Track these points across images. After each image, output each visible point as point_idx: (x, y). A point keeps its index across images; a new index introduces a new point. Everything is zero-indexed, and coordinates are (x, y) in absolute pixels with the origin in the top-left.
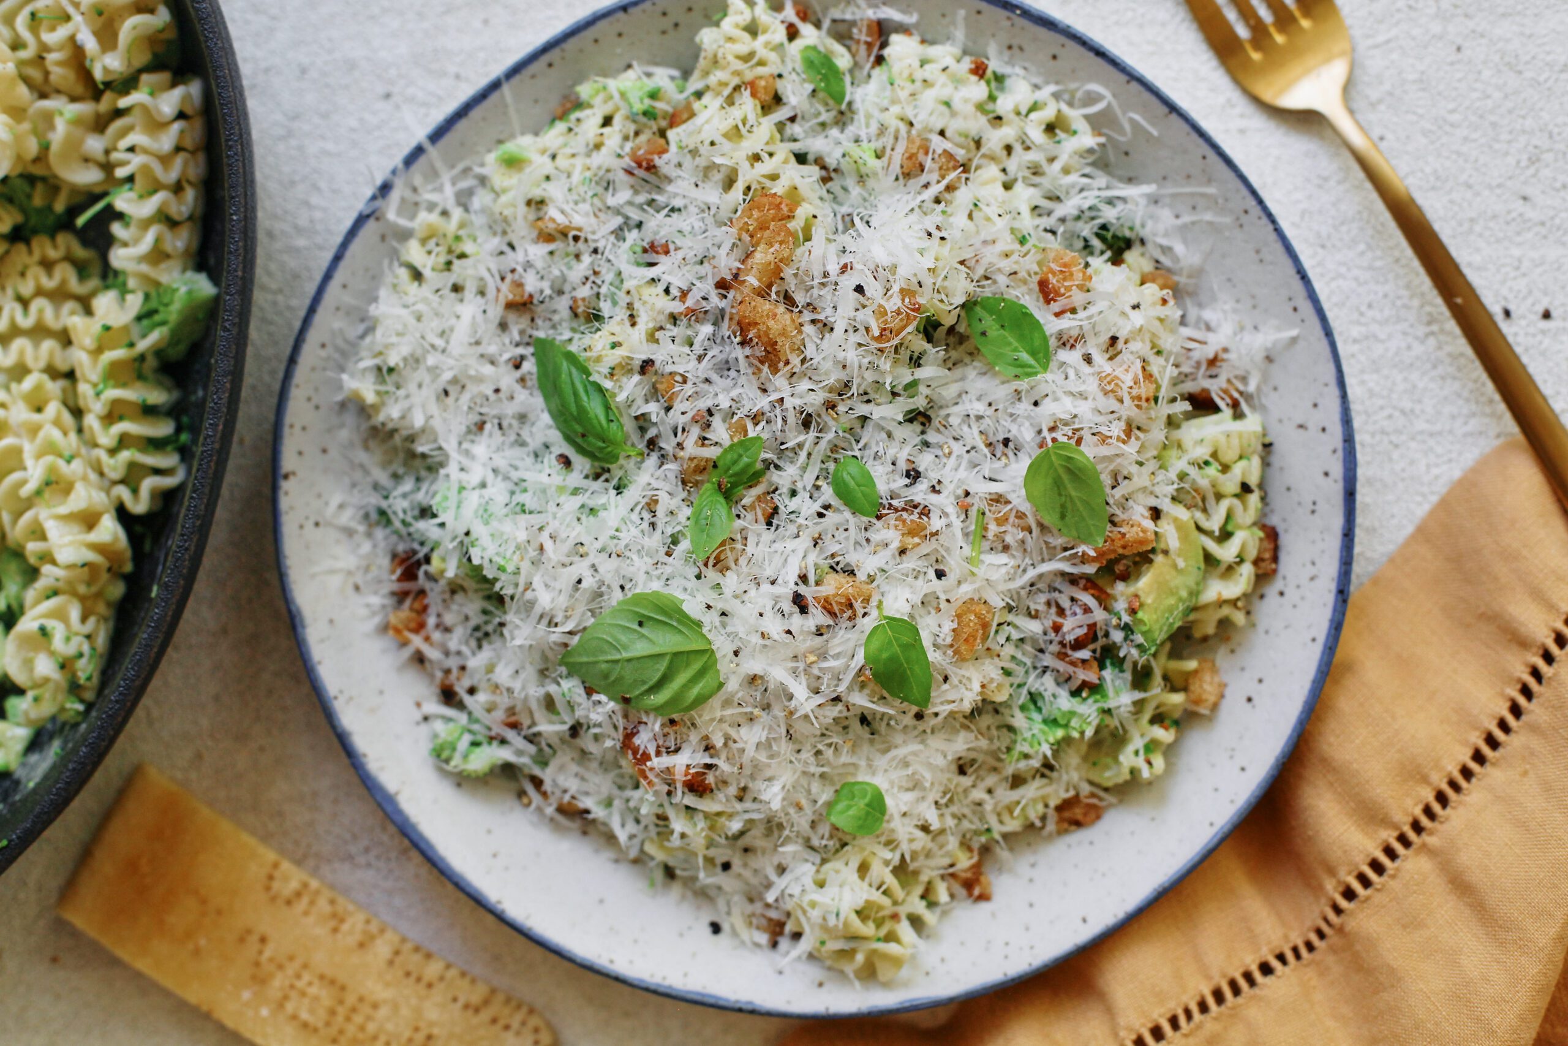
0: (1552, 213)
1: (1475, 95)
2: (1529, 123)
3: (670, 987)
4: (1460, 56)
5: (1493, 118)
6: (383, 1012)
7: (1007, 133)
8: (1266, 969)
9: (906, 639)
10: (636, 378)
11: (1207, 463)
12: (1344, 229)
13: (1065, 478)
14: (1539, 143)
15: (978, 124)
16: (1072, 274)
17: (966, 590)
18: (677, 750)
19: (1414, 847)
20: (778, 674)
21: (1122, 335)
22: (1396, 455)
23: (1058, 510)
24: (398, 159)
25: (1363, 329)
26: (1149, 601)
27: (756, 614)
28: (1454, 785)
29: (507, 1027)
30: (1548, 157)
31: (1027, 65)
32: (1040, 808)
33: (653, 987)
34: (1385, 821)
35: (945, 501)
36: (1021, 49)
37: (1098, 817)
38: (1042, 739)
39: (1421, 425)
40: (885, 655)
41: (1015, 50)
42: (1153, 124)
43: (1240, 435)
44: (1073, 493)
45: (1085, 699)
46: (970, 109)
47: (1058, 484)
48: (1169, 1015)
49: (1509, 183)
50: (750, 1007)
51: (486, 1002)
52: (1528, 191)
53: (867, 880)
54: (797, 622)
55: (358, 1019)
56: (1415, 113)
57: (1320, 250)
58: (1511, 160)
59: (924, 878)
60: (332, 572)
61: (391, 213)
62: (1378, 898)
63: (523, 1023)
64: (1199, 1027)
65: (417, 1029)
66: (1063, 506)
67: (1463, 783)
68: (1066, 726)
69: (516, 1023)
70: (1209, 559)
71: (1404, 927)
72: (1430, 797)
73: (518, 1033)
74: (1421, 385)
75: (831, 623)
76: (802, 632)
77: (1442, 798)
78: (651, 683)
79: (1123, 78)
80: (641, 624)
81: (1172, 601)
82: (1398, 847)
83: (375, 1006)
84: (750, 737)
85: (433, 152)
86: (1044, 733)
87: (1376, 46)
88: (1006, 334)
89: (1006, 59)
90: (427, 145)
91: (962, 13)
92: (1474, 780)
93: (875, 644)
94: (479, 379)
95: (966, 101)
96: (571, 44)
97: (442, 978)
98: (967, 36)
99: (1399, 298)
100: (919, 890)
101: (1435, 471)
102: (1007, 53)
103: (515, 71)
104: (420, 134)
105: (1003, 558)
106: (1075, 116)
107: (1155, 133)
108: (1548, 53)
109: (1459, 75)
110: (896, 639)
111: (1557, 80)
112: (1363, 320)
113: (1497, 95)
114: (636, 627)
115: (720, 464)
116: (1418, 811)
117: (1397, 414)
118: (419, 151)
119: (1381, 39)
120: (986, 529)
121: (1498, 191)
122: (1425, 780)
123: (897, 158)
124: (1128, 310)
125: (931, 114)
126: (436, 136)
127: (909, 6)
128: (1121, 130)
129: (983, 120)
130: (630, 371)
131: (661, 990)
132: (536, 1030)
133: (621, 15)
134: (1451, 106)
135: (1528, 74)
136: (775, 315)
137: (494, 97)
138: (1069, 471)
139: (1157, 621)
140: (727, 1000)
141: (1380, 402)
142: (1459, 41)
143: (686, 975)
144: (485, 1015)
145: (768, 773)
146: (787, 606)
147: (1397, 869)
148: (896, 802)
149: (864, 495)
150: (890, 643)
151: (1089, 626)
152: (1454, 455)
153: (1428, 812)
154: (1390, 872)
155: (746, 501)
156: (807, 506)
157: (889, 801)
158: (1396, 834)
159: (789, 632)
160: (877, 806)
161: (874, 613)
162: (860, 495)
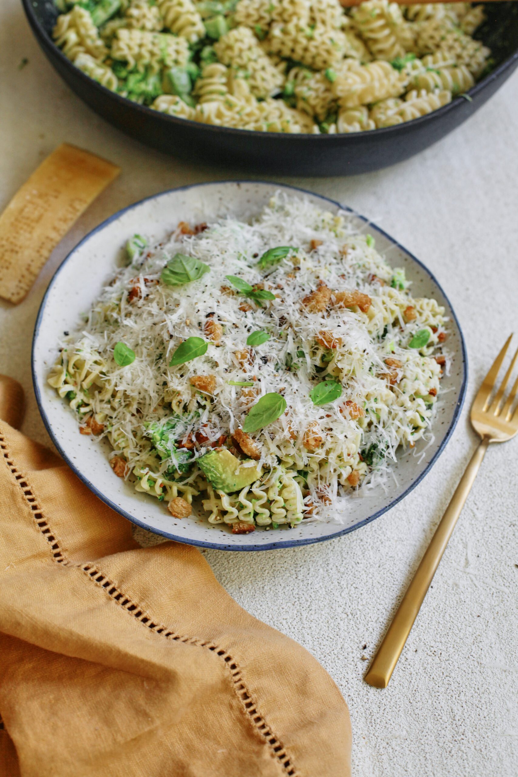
0: (411, 664)
1: (459, 625)
2: (451, 650)
3: (44, 307)
4: (476, 617)
5: (450, 634)
6: (28, 235)
7: (409, 404)
8: (51, 539)
9: (199, 352)
10: (293, 266)
11: (281, 482)
12: (389, 575)
13: (271, 411)
14: (443, 655)
15: (411, 391)
16: (356, 411)
17: (219, 380)
18: (146, 286)
19: (110, 596)
20: (180, 311)
21: (333, 432)
22: (289, 604)
23: (257, 413)
24: (361, 213)
25: (345, 586)
26: (220, 455)
27: (205, 300)
28: (139, 614)
29: (20, 281)
30: (437, 660)
31: (438, 417)
32: (123, 445)
33: (45, 300)
34: (121, 582)
35: (255, 372)
36: (443, 413)
37: (118, 475)
38: (155, 431)
39: (305, 614)
40: (192, 345)
41: (443, 411)
42: (422, 461)
43: (294, 498)
44: (264, 416)
45: (174, 445)
46: (416, 387)
47: (268, 409)
48: (32, 491)
49: (422, 644)
50: (36, 333)
51: (31, 273)
52: (420, 651)
53: (93, 364)
54: (203, 314)
55: (25, 227)
56: (446, 600)
57: (378, 565)
58: (433, 644)
59: (91, 402)
60: (203, 205)
61: (341, 212)
62: (86, 579)
63: (21, 288)
64: (27, 505)
65: (20, 247)
66: (259, 414)
67: (141, 618)
68: (161, 439)
69: (23, 285)
70: (238, 493)
71: (73, 589)
72: (134, 602)
73: (17, 286)
74: (323, 613)
75: (203, 328)
76: (199, 316)
77: (132, 608)
78: (174, 270)
79: (439, 444)
80: (197, 269)
81: (221, 469)
82: (109, 588)
83: (30, 233)
84: (154, 308)
85: (366, 225)
86: (158, 431)
87: (472, 581)
88: (327, 393)
89: (439, 410)
90: (368, 223)
91: (454, 388)
92: (142, 623)
93: (196, 341)
94: (283, 236)
95: (419, 385)
96: (415, 264)
97: (41, 256)
98: (445, 394)
99: (362, 600)
100: (86, 400)
101: (284, 622)
102: (441, 410)
103: (401, 248)
104: (372, 220)
105: (234, 396)
106: (420, 434)
107: (419, 463)
108: (485, 656)
109: (467, 617)
110: (198, 349)
111: (473, 660)
112: (349, 586)
113: (462, 635)
114: (196, 267)
115: (263, 292)
116: (127, 597)
117: (309, 604)
118: (365, 220)
119: (476, 582)
120: (246, 387)
121: (417, 639)
122: (142, 600)
123: (392, 356)
124: (344, 434)
125: (411, 371)
126: (373, 226)
127: (453, 372)
128: (418, 452)
129: (412, 392)
130: (294, 264)
131: (43, 304)
132: (18, 294)
133: (429, 277)
134: (452, 615)
135: (473, 647)
136: (325, 297)
137: (390, 242)
138: (274, 411)
139: (212, 461)
140: (39, 326)
141: (313, 596)
142: (482, 616)
143: (49, 315)
144: (26, 273)
145: (138, 321)
146: (209, 311)
147: (99, 587)
148: (127, 370)
149: (256, 339)
150: (197, 347)
151: (207, 437)
152: (293, 630)
153: (126, 602)
154: (98, 583)
155: (249, 300)
156: (249, 321)
157: (127, 367)
158: (116, 586)
159: (199, 311)
160: (125, 361)
161: (208, 341)
162: (256, 337)
